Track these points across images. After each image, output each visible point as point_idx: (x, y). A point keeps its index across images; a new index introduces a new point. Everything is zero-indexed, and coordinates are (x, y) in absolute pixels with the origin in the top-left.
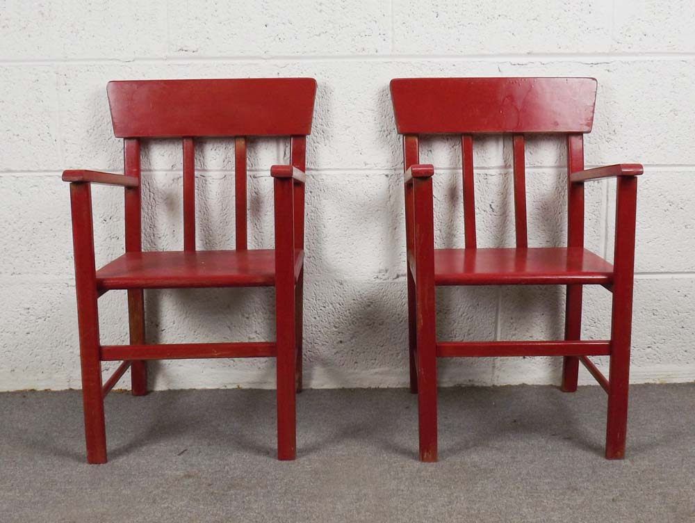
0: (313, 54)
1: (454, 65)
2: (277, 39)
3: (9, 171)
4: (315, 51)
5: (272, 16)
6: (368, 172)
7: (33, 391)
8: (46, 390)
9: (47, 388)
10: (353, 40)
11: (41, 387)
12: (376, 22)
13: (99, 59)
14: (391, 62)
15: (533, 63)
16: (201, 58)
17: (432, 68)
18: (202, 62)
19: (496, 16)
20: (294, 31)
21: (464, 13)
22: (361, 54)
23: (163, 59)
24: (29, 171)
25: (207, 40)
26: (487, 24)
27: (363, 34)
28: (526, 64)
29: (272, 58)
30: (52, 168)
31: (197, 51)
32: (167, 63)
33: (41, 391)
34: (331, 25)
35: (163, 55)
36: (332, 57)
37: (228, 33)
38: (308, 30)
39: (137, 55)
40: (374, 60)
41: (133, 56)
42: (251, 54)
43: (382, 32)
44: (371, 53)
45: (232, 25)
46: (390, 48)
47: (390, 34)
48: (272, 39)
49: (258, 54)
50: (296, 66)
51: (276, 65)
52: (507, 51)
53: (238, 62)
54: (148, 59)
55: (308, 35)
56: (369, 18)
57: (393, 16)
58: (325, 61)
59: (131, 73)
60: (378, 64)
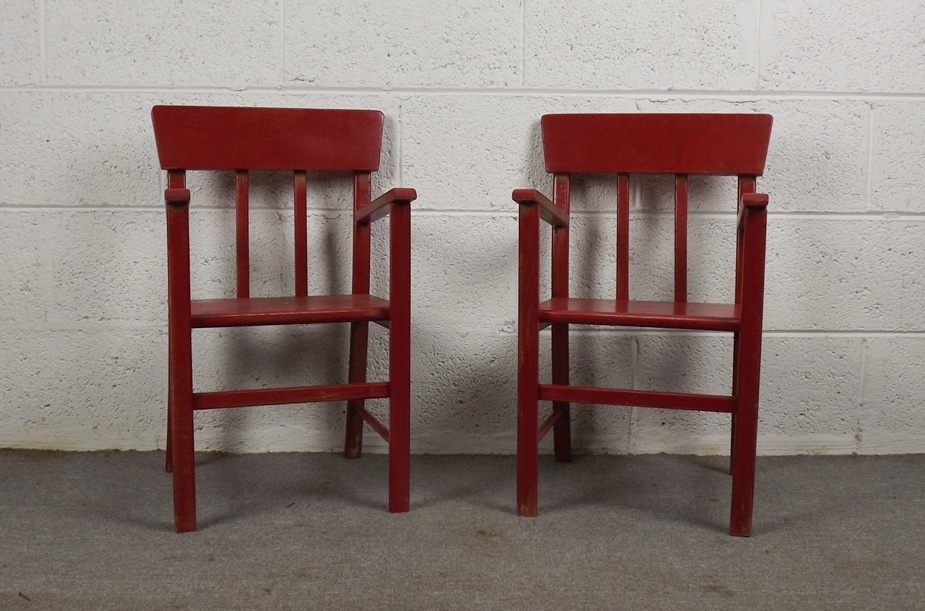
0: (438, 86)
2: (400, 69)
3: (105, 205)
4: (440, 83)
5: (396, 45)
6: (494, 214)
7: (117, 451)
8: (131, 450)
9: (132, 448)
10: (481, 72)
11: (126, 446)
12: (506, 53)
13: (207, 88)
14: (521, 96)
15: (673, 100)
16: (318, 88)
18: (321, 92)
19: (634, 50)
20: (419, 62)
22: (489, 87)
23: (276, 88)
24: (126, 206)
25: (325, 69)
26: (624, 58)
27: (491, 66)
28: (666, 102)
29: (395, 90)
30: (151, 203)
31: (314, 81)
32: (281, 93)
33: (125, 451)
34: (458, 56)
35: (277, 84)
36: (458, 90)
37: (348, 62)
38: (433, 61)
39: (249, 84)
40: (503, 94)
41: (245, 85)
42: (372, 85)
43: (512, 64)
44: (500, 86)
45: (353, 54)
46: (521, 81)
47: (521, 67)
48: (395, 69)
49: (380, 85)
50: (419, 99)
51: (398, 97)
52: (646, 87)
53: (358, 93)
54: (261, 88)
55: (433, 66)
56: (499, 50)
57: (524, 48)
58: (451, 94)
59: (242, 102)
60: (508, 98)
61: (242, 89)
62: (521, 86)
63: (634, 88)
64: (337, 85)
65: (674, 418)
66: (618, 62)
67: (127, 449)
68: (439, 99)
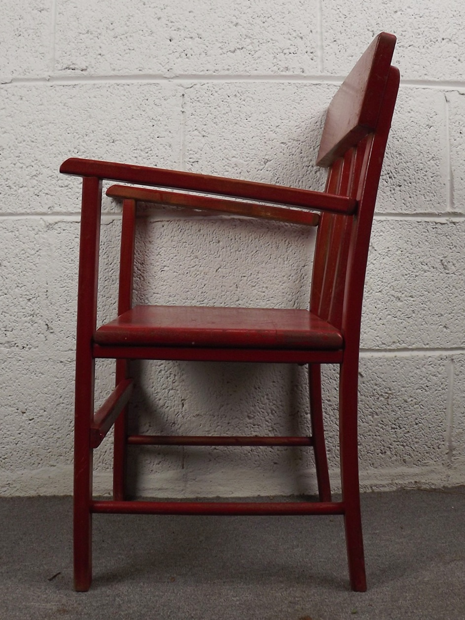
0: (227, 73)
2: (183, 55)
4: (228, 70)
5: (179, 29)
10: (275, 57)
12: (302, 38)
14: (320, 84)
16: (92, 77)
18: (92, 82)
19: (440, 39)
20: (205, 46)
21: (404, 33)
22: (284, 73)
23: (44, 79)
25: (99, 56)
26: (429, 47)
27: (286, 51)
29: (177, 77)
31: (86, 70)
32: (49, 84)
34: (248, 40)
35: (46, 75)
36: (249, 77)
37: (126, 47)
38: (220, 45)
39: (15, 75)
40: (300, 81)
41: (10, 77)
42: (151, 72)
43: (308, 49)
44: (296, 73)
45: (130, 39)
46: (320, 67)
47: (319, 53)
48: (177, 54)
49: (160, 72)
50: (205, 87)
51: (181, 85)
52: (454, 78)
53: (135, 81)
54: (28, 80)
55: (221, 51)
56: (295, 34)
57: (322, 33)
58: (241, 81)
59: (7, 96)
60: (305, 86)
61: (7, 81)
62: (319, 74)
63: (442, 79)
64: (112, 73)
66: (423, 50)
68: (228, 87)
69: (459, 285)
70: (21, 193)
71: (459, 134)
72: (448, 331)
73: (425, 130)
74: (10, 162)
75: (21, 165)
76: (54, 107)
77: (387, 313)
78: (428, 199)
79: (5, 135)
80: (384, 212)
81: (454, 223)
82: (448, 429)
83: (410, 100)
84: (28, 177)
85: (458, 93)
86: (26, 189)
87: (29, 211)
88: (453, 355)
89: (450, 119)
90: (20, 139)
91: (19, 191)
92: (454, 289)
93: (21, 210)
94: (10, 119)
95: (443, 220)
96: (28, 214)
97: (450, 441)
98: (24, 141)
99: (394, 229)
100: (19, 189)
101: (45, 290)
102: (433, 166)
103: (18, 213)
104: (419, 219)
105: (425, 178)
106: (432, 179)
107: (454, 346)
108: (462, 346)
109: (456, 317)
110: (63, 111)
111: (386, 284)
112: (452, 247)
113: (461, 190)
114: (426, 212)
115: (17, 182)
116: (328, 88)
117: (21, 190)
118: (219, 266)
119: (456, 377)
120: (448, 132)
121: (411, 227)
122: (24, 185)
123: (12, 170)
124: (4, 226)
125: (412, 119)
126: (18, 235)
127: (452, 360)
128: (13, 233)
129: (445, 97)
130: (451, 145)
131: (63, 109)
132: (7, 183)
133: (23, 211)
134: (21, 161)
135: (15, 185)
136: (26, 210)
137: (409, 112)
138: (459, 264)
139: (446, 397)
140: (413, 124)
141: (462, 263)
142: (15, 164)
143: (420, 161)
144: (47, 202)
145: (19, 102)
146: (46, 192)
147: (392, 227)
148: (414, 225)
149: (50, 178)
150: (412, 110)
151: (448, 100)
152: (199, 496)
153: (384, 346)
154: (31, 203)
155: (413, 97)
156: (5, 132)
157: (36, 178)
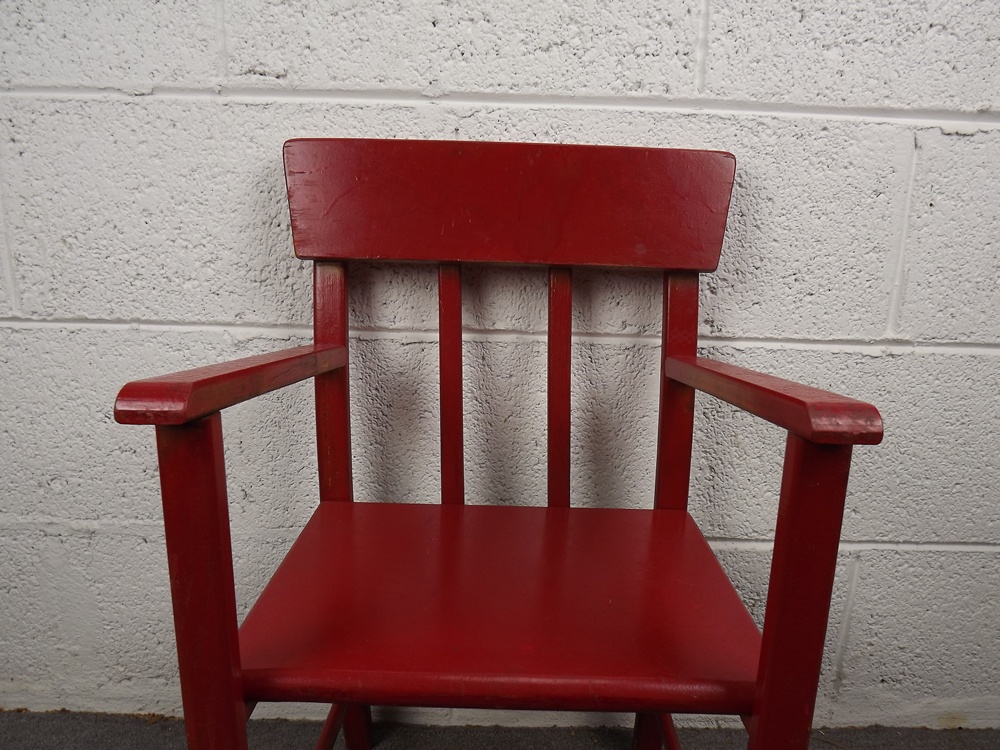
0: (533, 90)
1: (825, 129)
2: (457, 53)
4: (536, 84)
6: (628, 342)
8: (19, 711)
9: (20, 706)
10: (619, 62)
11: (9, 704)
12: (670, 24)
13: (76, 89)
14: (694, 115)
15: (986, 132)
16: (295, 91)
17: (779, 132)
18: (298, 100)
19: (925, 26)
20: (494, 38)
21: (859, 15)
22: (633, 93)
23: (210, 91)
25: (307, 51)
26: (903, 43)
27: (641, 51)
28: (972, 135)
29: (446, 96)
31: (285, 76)
32: (221, 99)
33: (10, 712)
34: (574, 28)
35: (213, 82)
36: (572, 99)
37: (354, 36)
38: (523, 36)
39: (158, 80)
40: (660, 109)
41: (150, 83)
42: (400, 85)
43: (681, 48)
44: (654, 93)
45: (362, 19)
46: (697, 82)
47: (698, 55)
48: (446, 52)
49: (415, 86)
50: (495, 115)
51: (452, 112)
52: (937, 103)
53: (373, 102)
54: (181, 90)
55: (523, 48)
56: (658, 18)
57: (708, 14)
58: (558, 106)
59: (147, 119)
60: (669, 117)
61: (144, 92)
62: (696, 95)
63: (915, 105)
64: (332, 84)
65: (903, 674)
66: (890, 49)
67: (12, 707)
68: (534, 117)
69: (887, 451)
70: (188, 290)
71: (927, 208)
72: (859, 517)
73: (870, 200)
74: (164, 237)
75: (185, 243)
76: (233, 144)
77: (765, 488)
78: (856, 317)
79: (151, 189)
80: (780, 337)
81: (892, 355)
82: (838, 650)
83: (851, 144)
84: (198, 263)
85: (939, 133)
86: (196, 282)
87: (204, 319)
88: (861, 551)
89: (917, 180)
90: (178, 198)
91: (185, 286)
92: (876, 457)
93: (190, 317)
94: (157, 161)
95: (876, 350)
96: (203, 323)
97: (840, 666)
98: (186, 202)
99: (792, 362)
100: (184, 283)
101: (238, 441)
102: (873, 262)
103: (187, 321)
104: (836, 348)
105: (857, 281)
106: (868, 284)
107: (864, 539)
108: (877, 538)
109: (874, 498)
110: (249, 151)
111: (768, 447)
112: (883, 393)
113: (915, 302)
114: (849, 337)
115: (180, 271)
116: (709, 123)
117: (188, 285)
118: (509, 413)
119: (860, 581)
120: (908, 202)
121: (822, 361)
122: (193, 276)
123: (170, 250)
124: (166, 341)
125: (849, 180)
126: (189, 355)
127: (858, 556)
128: (181, 352)
129: (915, 139)
130: (911, 226)
131: (249, 147)
132: (162, 272)
133: (195, 319)
134: (183, 236)
135: (177, 275)
136: (199, 317)
137: (846, 168)
138: (892, 419)
139: (842, 608)
140: (851, 189)
141: (897, 418)
142: (174, 241)
143: (852, 254)
144: (232, 305)
145: (171, 131)
146: (230, 289)
147: (789, 359)
148: (827, 358)
149: (236, 266)
150: (851, 163)
151: (919, 145)
152: (470, 723)
153: (755, 534)
154: (206, 306)
155: (857, 140)
156: (151, 185)
157: (212, 265)
